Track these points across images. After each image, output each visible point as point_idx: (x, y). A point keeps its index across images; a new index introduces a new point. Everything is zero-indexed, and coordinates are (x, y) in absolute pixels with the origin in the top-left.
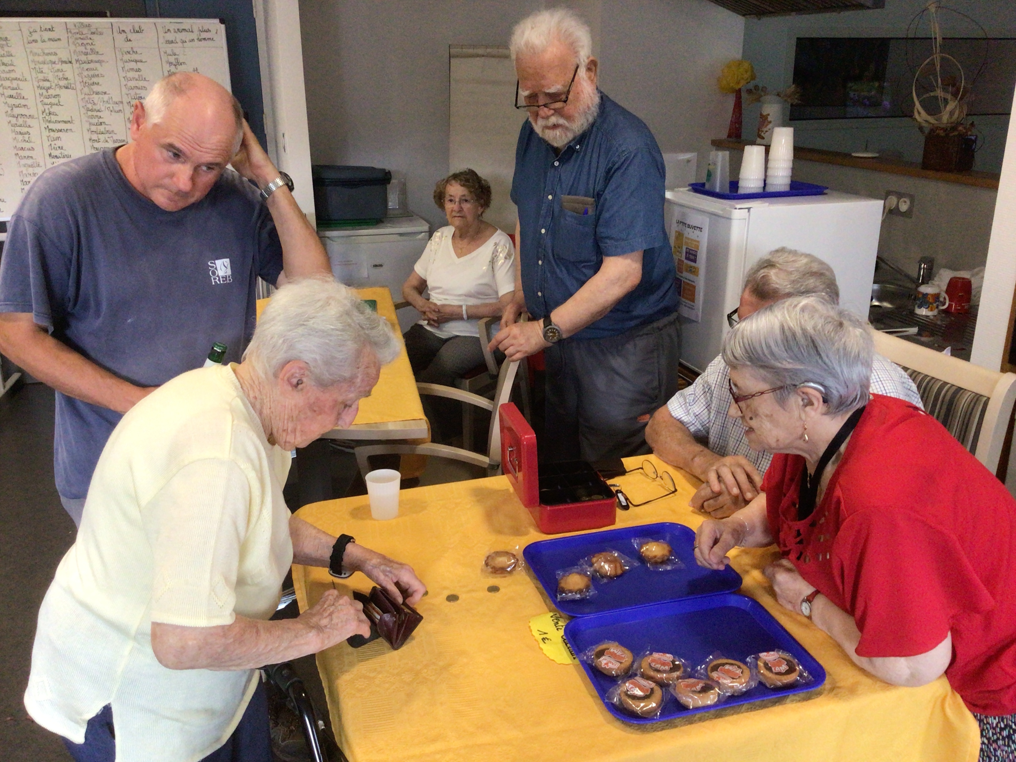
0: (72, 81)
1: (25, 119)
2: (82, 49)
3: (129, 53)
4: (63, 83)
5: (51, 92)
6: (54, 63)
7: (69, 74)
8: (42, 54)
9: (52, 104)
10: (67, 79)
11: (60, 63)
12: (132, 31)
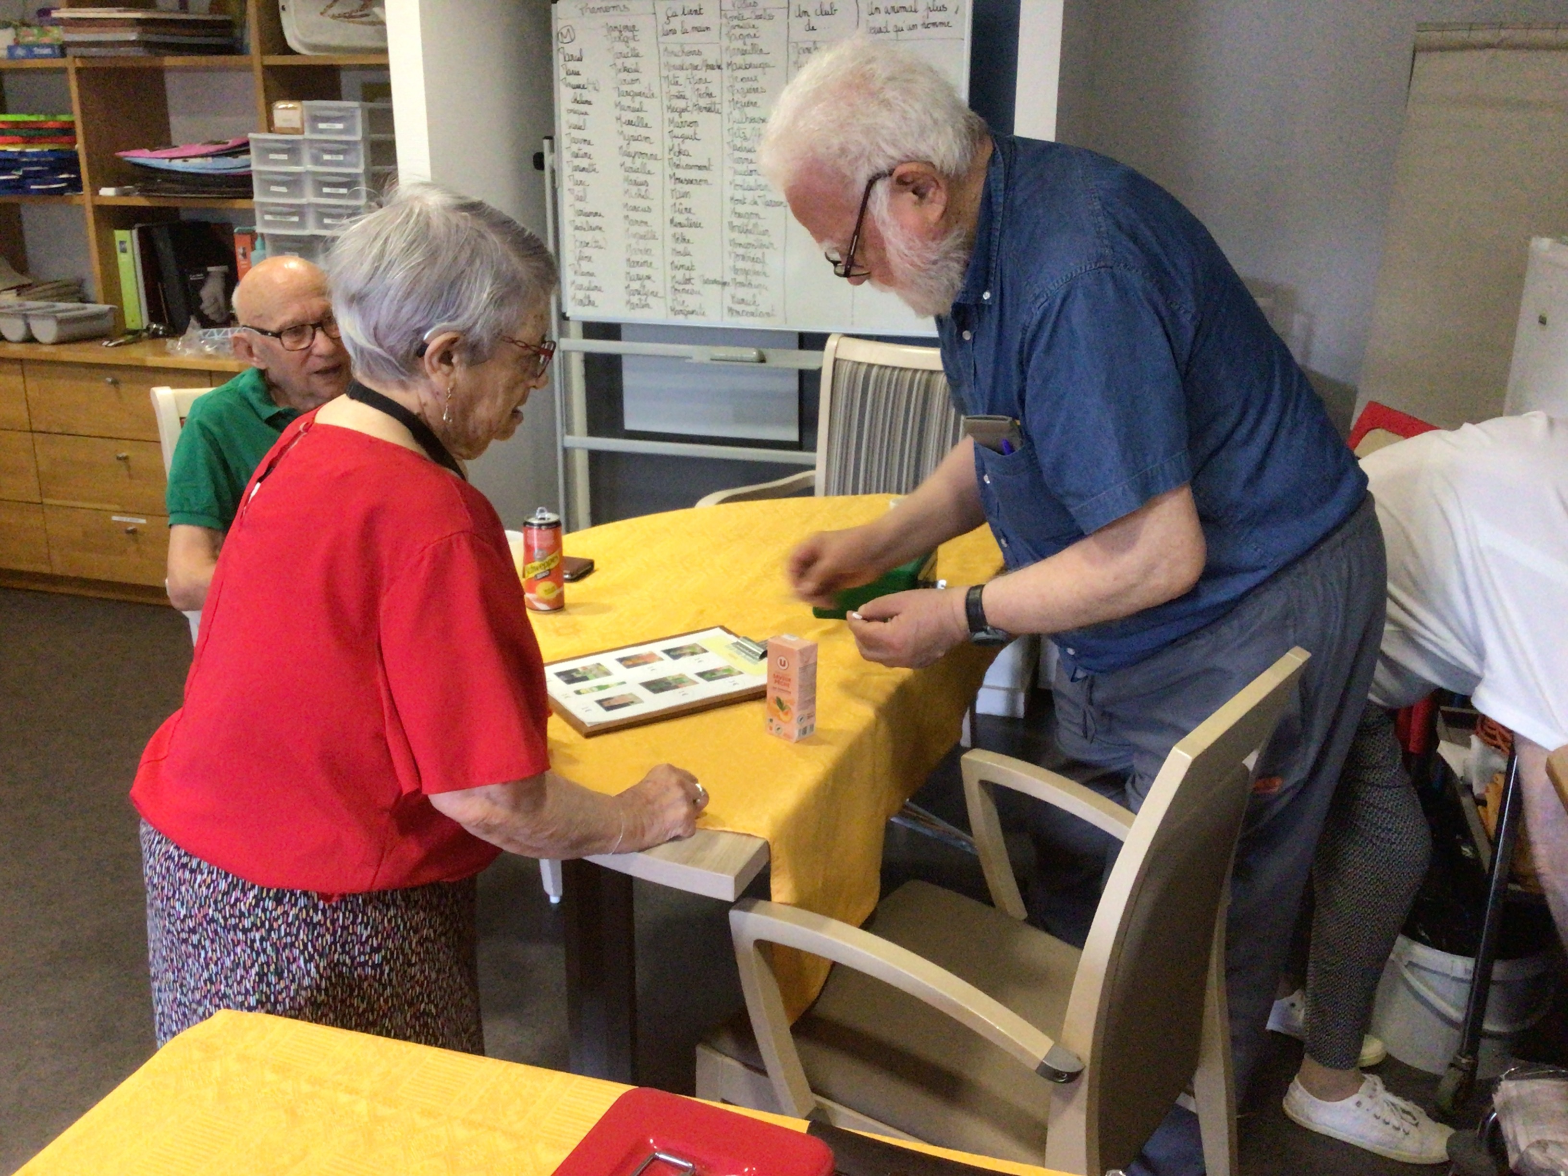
0: (717, 100)
1: (645, 161)
2: (739, 44)
4: (704, 102)
5: (686, 117)
6: (696, 68)
7: (714, 89)
8: (680, 54)
9: (684, 138)
10: (710, 95)
11: (704, 69)
12: (819, 12)
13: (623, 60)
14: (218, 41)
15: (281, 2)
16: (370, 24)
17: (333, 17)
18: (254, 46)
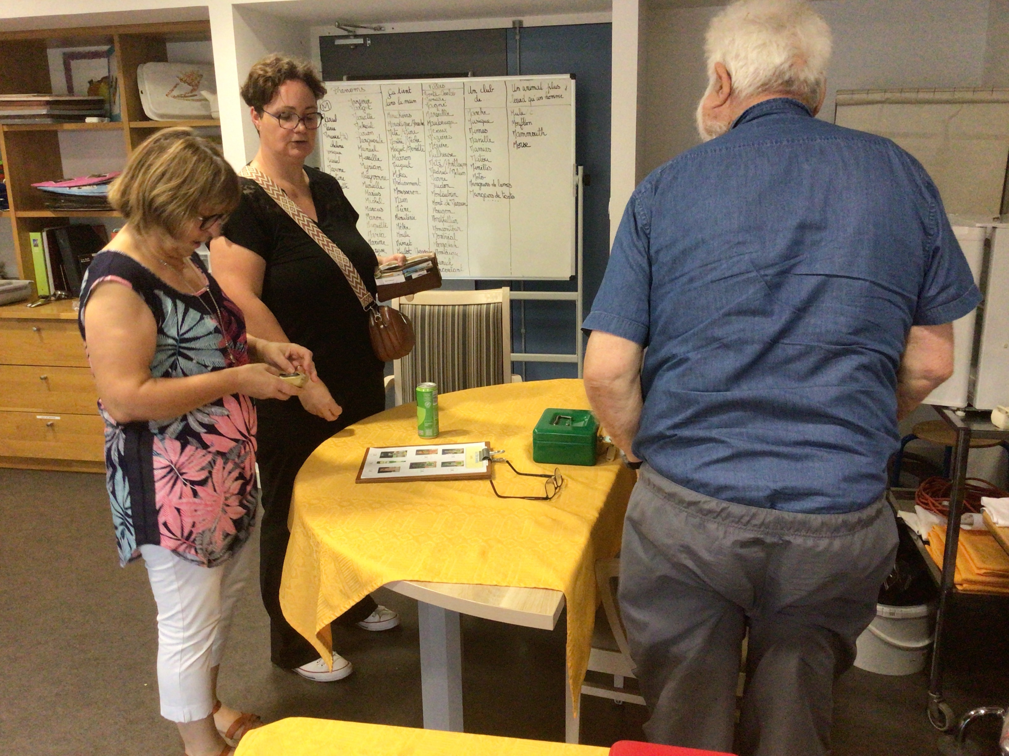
0: (422, 143)
1: (378, 181)
2: (434, 110)
3: (477, 113)
4: (413, 145)
5: (403, 154)
6: (408, 125)
7: (420, 137)
8: (398, 116)
9: (402, 166)
10: (418, 141)
11: (413, 125)
12: (482, 91)
13: (362, 120)
14: (95, 112)
15: (140, 88)
16: (198, 100)
17: (174, 97)
18: (124, 116)
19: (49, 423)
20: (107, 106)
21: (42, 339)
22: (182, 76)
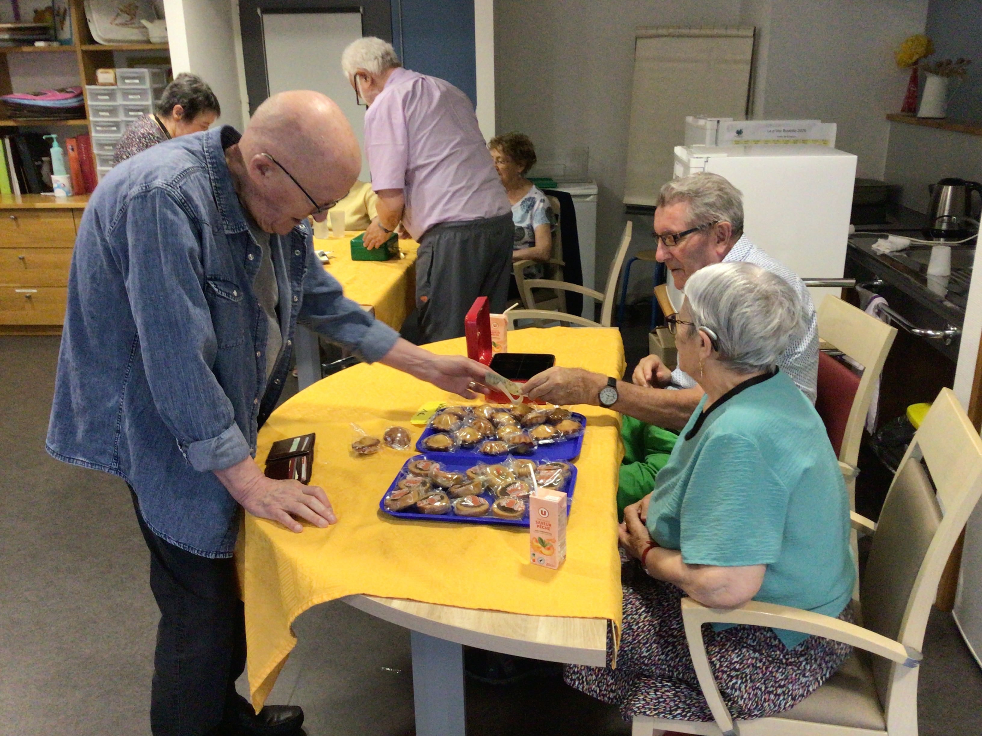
14: (41, 37)
15: (88, 17)
16: (137, 28)
17: (117, 25)
18: (76, 39)
19: (28, 295)
20: (52, 32)
21: (18, 226)
22: (122, 7)
